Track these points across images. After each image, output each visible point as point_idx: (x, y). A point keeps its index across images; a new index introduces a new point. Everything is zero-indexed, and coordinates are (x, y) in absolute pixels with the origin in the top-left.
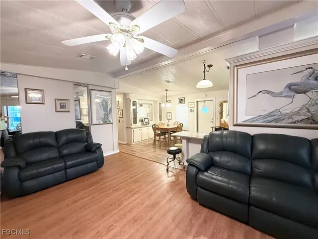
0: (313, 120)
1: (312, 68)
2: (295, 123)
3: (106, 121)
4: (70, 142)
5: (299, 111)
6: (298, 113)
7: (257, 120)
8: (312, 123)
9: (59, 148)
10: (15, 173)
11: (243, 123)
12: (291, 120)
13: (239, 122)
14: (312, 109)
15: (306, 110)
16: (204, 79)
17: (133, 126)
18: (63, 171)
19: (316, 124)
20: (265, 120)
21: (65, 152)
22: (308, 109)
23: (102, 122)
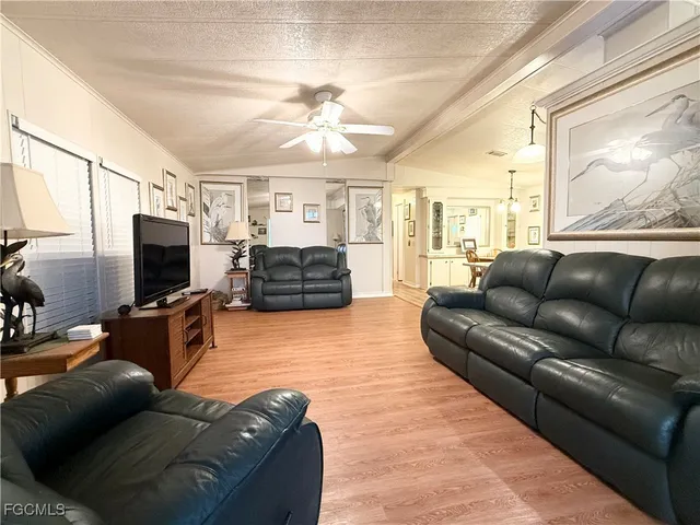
0: (683, 218)
1: (683, 96)
2: (649, 227)
3: (371, 240)
4: (315, 264)
5: (657, 198)
6: (655, 204)
7: (584, 226)
8: (680, 227)
9: (303, 269)
10: (259, 284)
11: (564, 233)
12: (642, 222)
13: (556, 231)
14: (683, 193)
15: (672, 195)
16: (532, 143)
17: (432, 252)
18: (300, 296)
19: (689, 226)
20: (599, 223)
21: (309, 275)
22: (674, 192)
23: (364, 241)
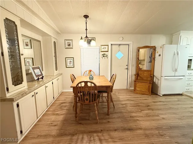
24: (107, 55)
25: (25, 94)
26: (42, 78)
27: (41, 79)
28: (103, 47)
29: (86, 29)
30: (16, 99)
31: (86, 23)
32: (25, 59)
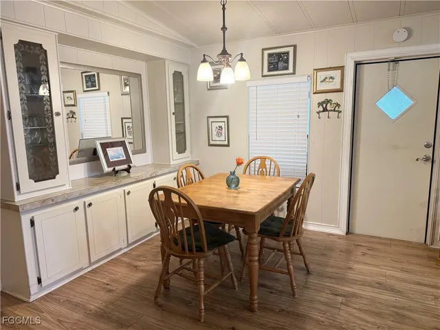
24: (338, 105)
25: (51, 202)
26: (128, 170)
27: (125, 174)
28: (322, 75)
29: (224, 28)
30: (25, 208)
31: (224, 9)
32: (124, 121)
